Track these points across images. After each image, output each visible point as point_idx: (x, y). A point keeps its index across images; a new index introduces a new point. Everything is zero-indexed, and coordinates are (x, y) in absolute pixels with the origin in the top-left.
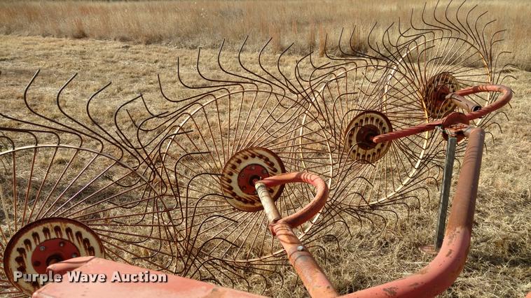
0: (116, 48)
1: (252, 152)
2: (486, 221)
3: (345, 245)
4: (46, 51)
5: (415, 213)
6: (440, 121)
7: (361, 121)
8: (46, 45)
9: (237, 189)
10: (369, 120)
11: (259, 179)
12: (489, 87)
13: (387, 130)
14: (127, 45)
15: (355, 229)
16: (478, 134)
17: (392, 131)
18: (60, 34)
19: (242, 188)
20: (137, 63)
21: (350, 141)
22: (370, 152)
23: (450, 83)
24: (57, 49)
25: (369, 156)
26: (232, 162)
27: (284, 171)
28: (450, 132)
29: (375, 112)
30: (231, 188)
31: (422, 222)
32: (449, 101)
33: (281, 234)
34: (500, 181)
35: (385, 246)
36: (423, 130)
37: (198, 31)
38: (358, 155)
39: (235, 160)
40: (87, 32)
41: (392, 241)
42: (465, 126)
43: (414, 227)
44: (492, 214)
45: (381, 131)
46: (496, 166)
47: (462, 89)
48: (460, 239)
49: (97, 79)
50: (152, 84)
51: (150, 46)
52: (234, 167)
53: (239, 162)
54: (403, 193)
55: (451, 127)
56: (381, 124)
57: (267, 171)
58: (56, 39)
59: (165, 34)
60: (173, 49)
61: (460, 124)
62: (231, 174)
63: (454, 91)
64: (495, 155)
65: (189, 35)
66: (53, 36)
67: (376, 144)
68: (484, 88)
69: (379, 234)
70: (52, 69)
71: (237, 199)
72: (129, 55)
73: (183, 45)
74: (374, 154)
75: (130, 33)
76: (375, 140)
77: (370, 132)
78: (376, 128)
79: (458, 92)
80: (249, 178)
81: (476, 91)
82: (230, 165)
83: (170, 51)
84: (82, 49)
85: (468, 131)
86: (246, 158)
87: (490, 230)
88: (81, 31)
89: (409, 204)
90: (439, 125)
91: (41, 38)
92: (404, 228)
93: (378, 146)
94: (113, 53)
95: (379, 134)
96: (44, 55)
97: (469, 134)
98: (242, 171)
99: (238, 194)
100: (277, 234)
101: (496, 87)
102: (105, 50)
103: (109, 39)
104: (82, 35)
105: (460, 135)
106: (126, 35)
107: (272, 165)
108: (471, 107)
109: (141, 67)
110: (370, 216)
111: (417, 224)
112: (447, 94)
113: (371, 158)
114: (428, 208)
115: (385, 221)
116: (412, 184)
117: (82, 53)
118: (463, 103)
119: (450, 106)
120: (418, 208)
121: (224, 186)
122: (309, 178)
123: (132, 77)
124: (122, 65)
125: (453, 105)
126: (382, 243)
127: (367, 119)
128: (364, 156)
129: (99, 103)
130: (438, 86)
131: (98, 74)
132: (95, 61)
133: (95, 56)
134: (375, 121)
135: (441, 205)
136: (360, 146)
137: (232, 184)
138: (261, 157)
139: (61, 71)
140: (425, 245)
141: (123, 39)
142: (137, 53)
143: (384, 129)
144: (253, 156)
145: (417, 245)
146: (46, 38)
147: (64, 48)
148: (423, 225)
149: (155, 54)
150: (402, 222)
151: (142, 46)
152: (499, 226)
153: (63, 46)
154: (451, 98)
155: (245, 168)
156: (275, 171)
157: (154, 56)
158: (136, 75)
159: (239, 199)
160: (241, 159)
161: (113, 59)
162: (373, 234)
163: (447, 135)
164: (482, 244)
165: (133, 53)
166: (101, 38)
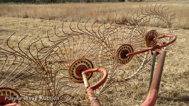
0: (38, 21)
1: (81, 60)
2: (166, 85)
3: (115, 95)
4: (13, 23)
5: (141, 82)
6: (151, 48)
7: (122, 48)
8: (13, 20)
9: (75, 75)
10: (125, 48)
11: (83, 71)
12: (169, 35)
13: (132, 51)
14: (43, 20)
15: (119, 89)
16: (164, 53)
17: (133, 52)
18: (19, 16)
19: (77, 74)
20: (45, 27)
21: (118, 56)
22: (125, 60)
23: (155, 34)
24: (17, 22)
25: (125, 61)
26: (74, 64)
27: (93, 67)
28: (154, 52)
29: (128, 45)
30: (73, 74)
31: (143, 85)
32: (155, 40)
33: (89, 93)
34: (172, 70)
35: (130, 95)
36: (144, 51)
37: (68, 15)
38: (121, 61)
39: (75, 63)
40: (28, 16)
41: (132, 93)
42: (159, 50)
43: (141, 87)
44: (169, 82)
45: (129, 52)
46: (171, 64)
47: (159, 36)
48: (154, 94)
49: (30, 33)
50: (50, 34)
51: (51, 21)
52: (74, 66)
53: (76, 64)
54: (137, 74)
55: (154, 50)
56: (130, 49)
57: (87, 68)
58: (17, 18)
59: (56, 16)
60: (59, 22)
61: (157, 49)
62: (73, 69)
63: (156, 37)
64: (171, 60)
65: (65, 17)
66: (16, 17)
67: (127, 57)
68: (167, 36)
69: (128, 90)
70: (14, 29)
71: (75, 78)
72: (43, 24)
73: (62, 20)
74: (127, 60)
75: (44, 16)
76: (127, 55)
77: (126, 52)
78: (128, 51)
79: (158, 37)
80: (80, 70)
81: (164, 37)
82: (73, 66)
83: (58, 23)
84: (26, 22)
85: (160, 52)
86: (79, 63)
87: (167, 88)
88: (26, 15)
89: (139, 79)
90: (150, 50)
91: (12, 18)
92: (137, 88)
93: (128, 57)
94: (37, 23)
95: (129, 53)
96: (12, 24)
97: (160, 53)
98: (77, 68)
99: (75, 76)
100: (88, 93)
101: (171, 36)
102: (35, 22)
103: (36, 18)
104: (27, 17)
105: (158, 53)
106: (42, 17)
107: (89, 65)
108: (162, 43)
109: (47, 28)
110: (125, 83)
111: (142, 86)
112: (154, 38)
113: (126, 62)
114: (146, 80)
115: (130, 85)
116: (141, 71)
117: (26, 23)
118: (159, 41)
119: (155, 42)
120: (142, 80)
121: (70, 74)
122: (101, 70)
123: (43, 32)
124: (40, 28)
125: (156, 42)
126: (128, 94)
127: (124, 48)
128: (123, 61)
129: (30, 42)
130: (151, 35)
131: (31, 31)
132: (30, 26)
133: (31, 24)
134: (127, 48)
135: (150, 79)
136: (122, 57)
137: (73, 73)
138: (85, 62)
139: (18, 30)
140: (144, 94)
141: (41, 18)
142: (46, 23)
143: (131, 51)
144: (82, 62)
145: (141, 94)
146: (14, 18)
147: (20, 22)
148: (144, 86)
149: (52, 23)
150: (136, 85)
151: (48, 21)
152: (171, 86)
153: (19, 21)
154: (155, 39)
155: (79, 66)
156: (90, 67)
157: (52, 24)
158: (45, 31)
159: (76, 78)
160: (77, 63)
161: (37, 25)
162: (126, 90)
163: (153, 53)
164: (164, 93)
165: (44, 23)
166: (33, 18)
